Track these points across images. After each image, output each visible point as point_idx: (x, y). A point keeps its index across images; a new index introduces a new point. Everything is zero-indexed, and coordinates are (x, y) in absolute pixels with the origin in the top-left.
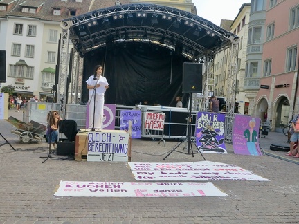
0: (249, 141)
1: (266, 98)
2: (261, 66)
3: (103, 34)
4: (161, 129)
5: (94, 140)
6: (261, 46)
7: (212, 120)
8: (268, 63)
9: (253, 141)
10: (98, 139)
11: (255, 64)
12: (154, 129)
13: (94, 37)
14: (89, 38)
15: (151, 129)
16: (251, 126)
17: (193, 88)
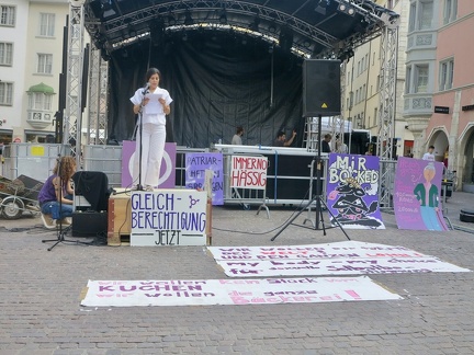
0: (424, 204)
1: (445, 130)
2: (434, 72)
3: (146, 14)
4: (260, 188)
5: (143, 206)
6: (434, 35)
7: (356, 168)
8: (447, 65)
9: (431, 205)
10: (150, 205)
11: (422, 69)
12: (247, 187)
13: (128, 20)
14: (119, 24)
15: (242, 186)
16: (426, 177)
17: (324, 106)
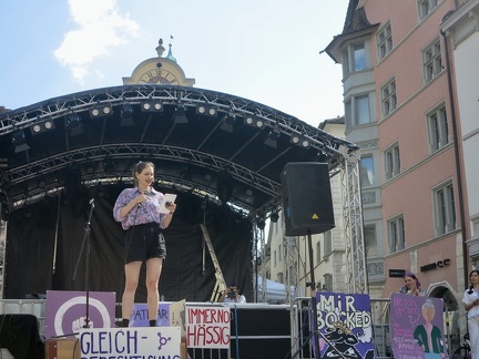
2: (383, 232)
5: (96, 348)
6: (378, 192)
7: (344, 309)
10: (105, 347)
15: (201, 346)
16: (426, 317)
17: (315, 217)
